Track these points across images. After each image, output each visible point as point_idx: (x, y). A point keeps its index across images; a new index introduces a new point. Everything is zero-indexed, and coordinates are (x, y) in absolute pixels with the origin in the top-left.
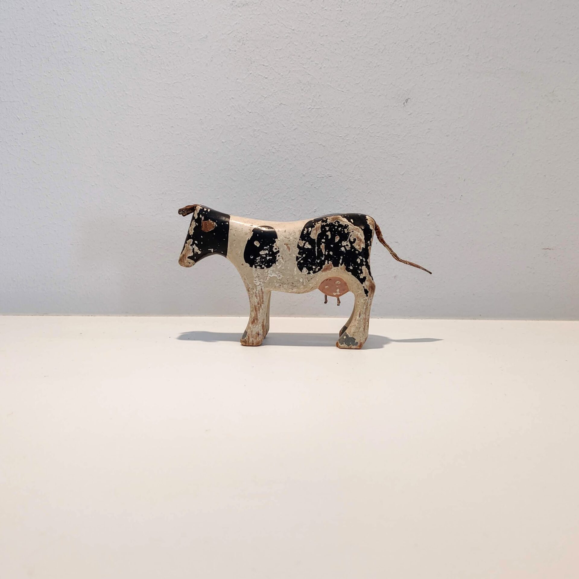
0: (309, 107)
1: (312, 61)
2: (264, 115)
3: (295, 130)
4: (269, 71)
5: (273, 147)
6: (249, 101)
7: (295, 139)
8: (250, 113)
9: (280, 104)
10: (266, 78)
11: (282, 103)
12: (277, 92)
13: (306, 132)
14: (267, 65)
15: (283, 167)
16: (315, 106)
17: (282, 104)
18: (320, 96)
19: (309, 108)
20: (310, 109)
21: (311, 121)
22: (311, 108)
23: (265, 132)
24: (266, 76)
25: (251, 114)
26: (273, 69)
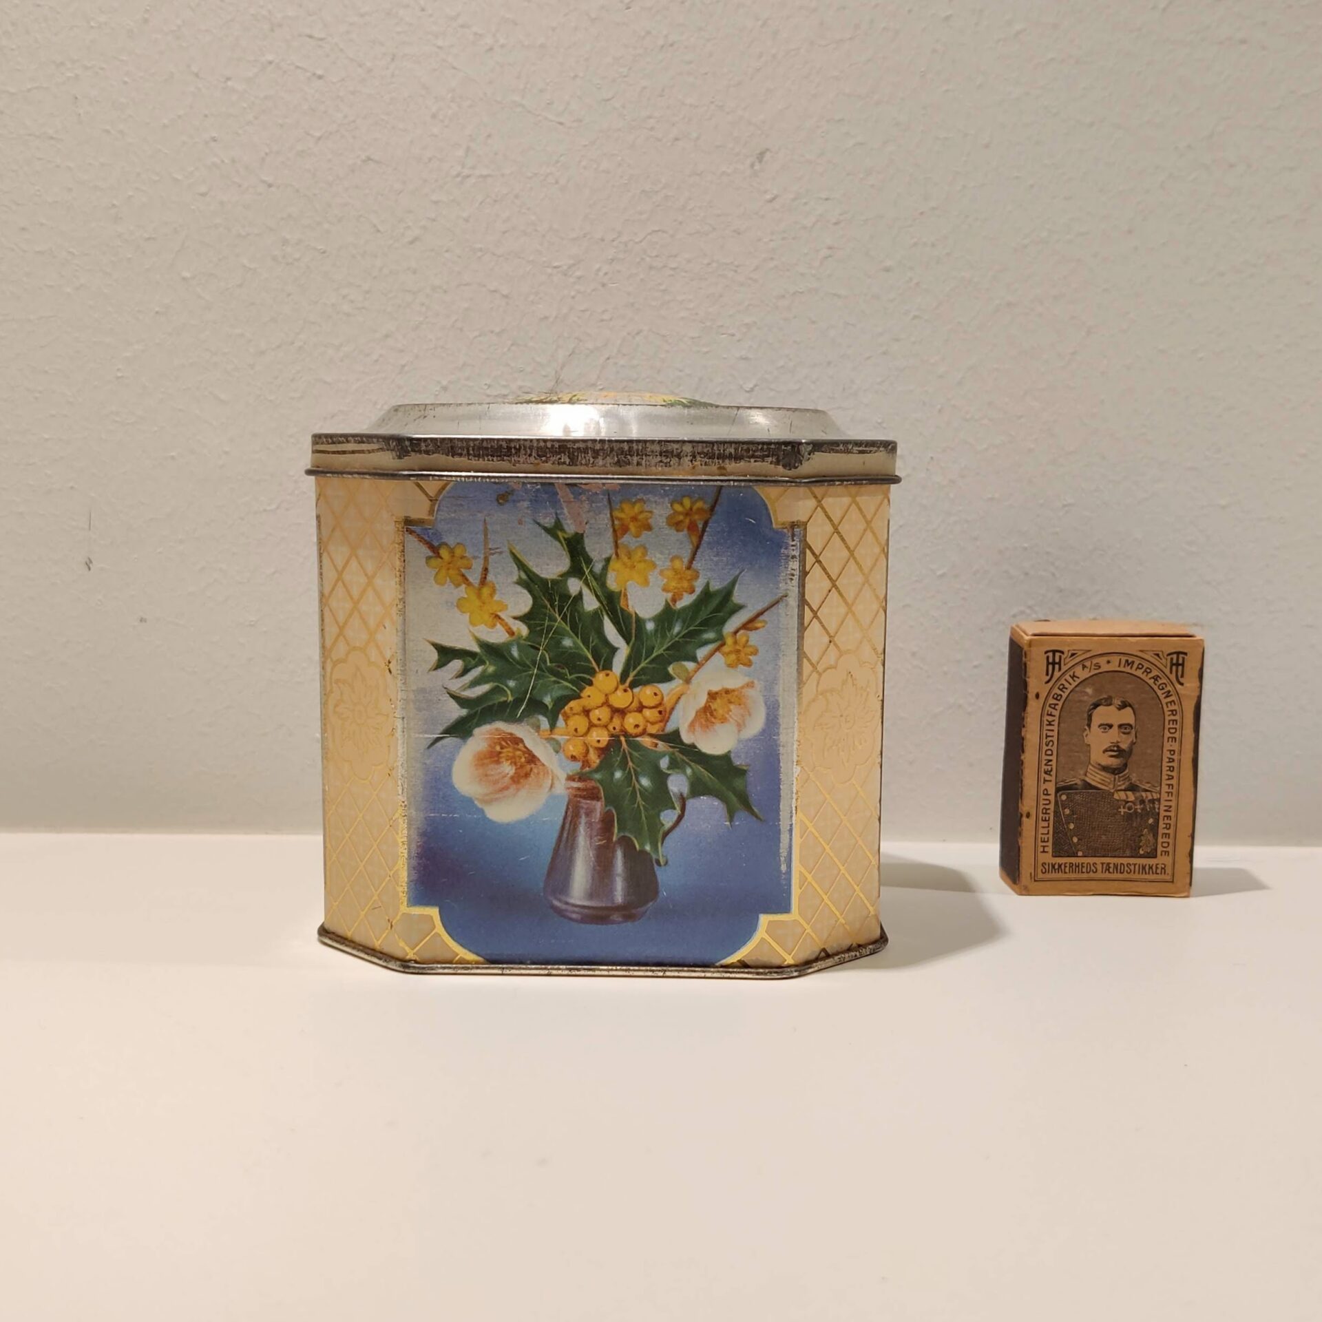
0: (454, 173)
1: (462, 26)
2: (315, 195)
3: (411, 242)
4: (328, 56)
5: (344, 297)
6: (267, 151)
7: (415, 272)
8: (270, 186)
9: (364, 161)
10: (320, 77)
11: (372, 157)
12: (354, 121)
13: (447, 251)
14: (322, 36)
15: (376, 361)
16: (473, 168)
17: (370, 162)
18: (489, 136)
19: (458, 175)
20: (459, 179)
21: (465, 215)
22: (464, 174)
23: (319, 248)
24: (319, 72)
25: (273, 189)
26: (342, 50)
